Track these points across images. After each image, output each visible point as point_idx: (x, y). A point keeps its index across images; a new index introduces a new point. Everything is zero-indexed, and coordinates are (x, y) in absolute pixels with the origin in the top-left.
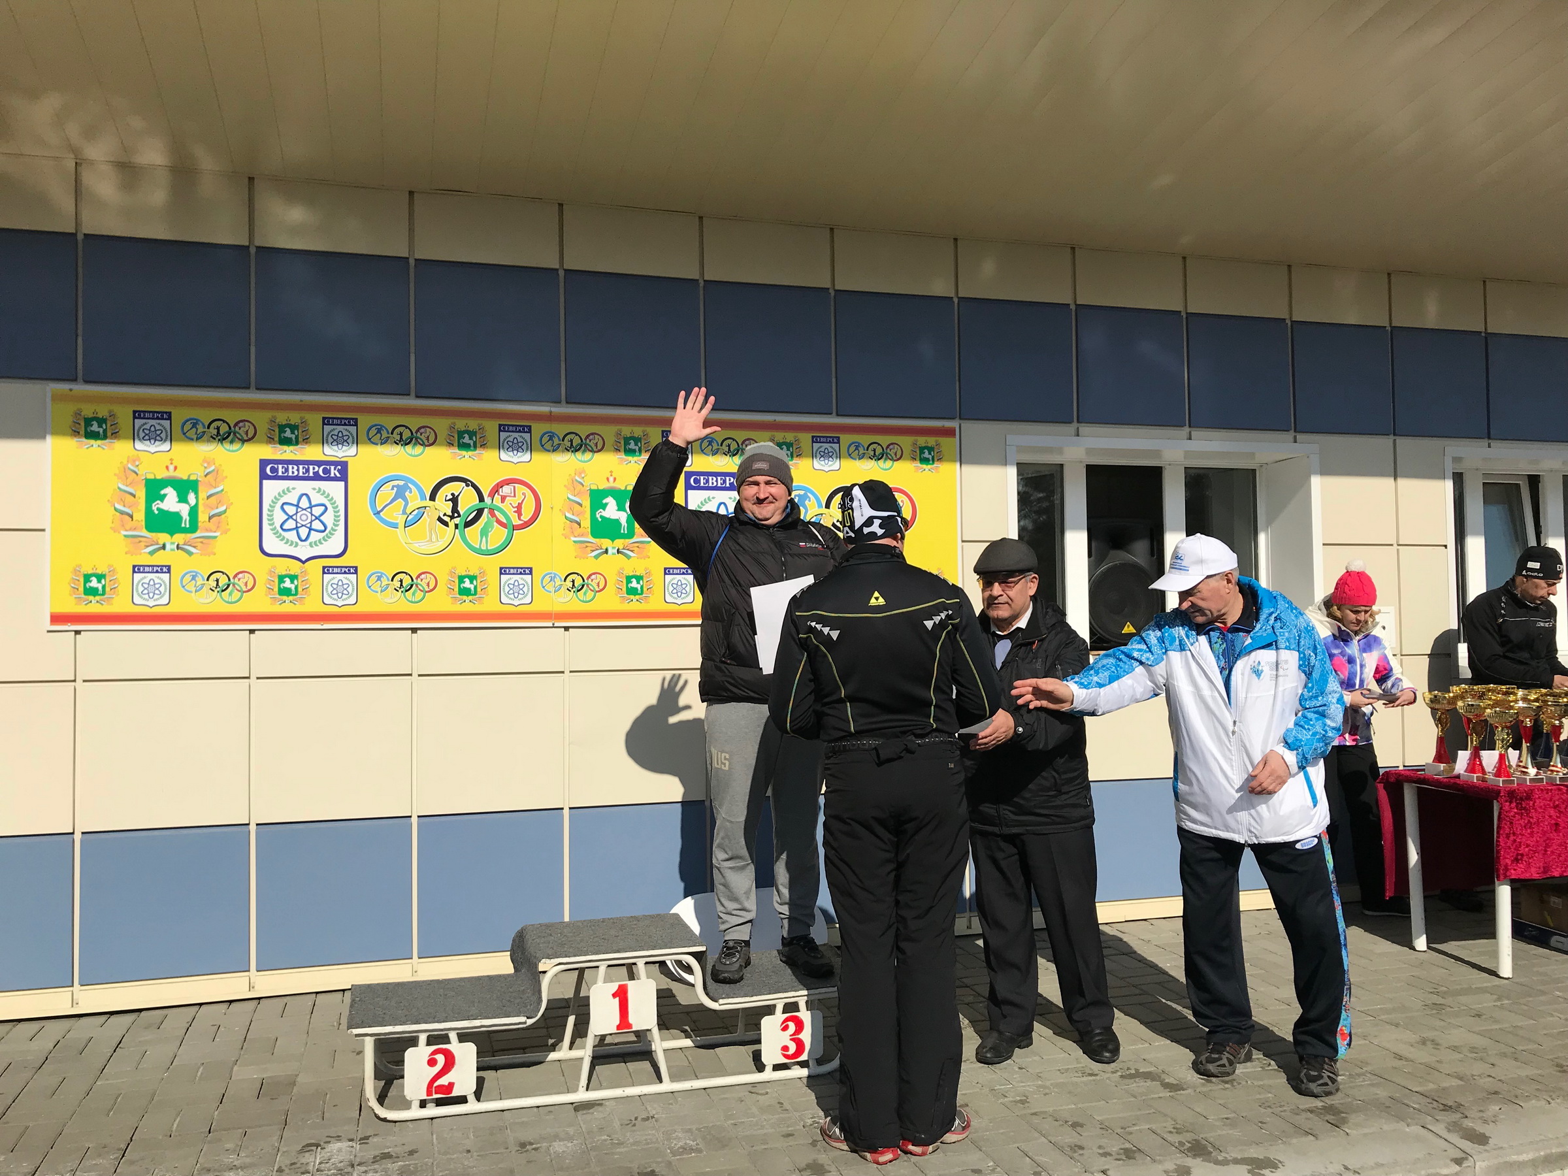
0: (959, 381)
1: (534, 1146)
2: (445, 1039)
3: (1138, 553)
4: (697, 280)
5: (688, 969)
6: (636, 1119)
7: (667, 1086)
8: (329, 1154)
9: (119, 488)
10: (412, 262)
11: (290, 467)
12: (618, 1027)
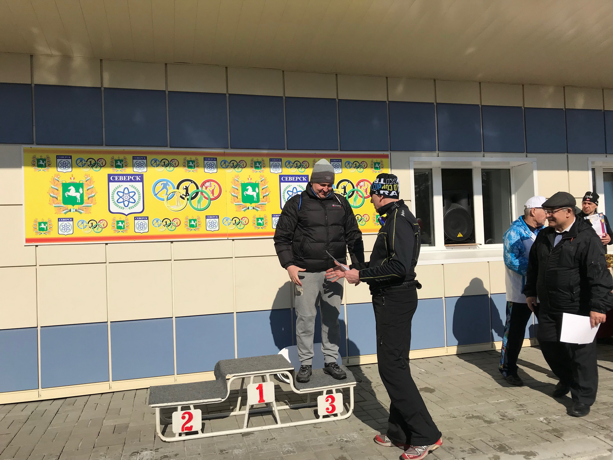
0: (390, 135)
1: (226, 451)
2: (188, 408)
3: (463, 204)
4: (282, 97)
5: (287, 377)
6: (268, 439)
7: (280, 425)
8: (142, 456)
9: (51, 187)
10: (167, 93)
11: (120, 177)
12: (259, 402)
